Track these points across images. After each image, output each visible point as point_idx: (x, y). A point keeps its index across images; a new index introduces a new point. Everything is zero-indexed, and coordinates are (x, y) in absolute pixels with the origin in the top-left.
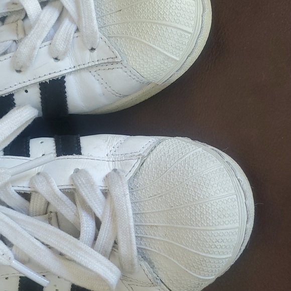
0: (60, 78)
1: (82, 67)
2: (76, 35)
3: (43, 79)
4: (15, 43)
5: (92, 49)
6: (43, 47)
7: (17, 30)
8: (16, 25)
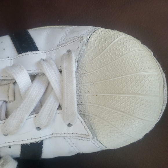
0: (39, 142)
1: (59, 135)
2: (59, 111)
3: (25, 142)
4: (5, 102)
5: (70, 125)
6: (29, 119)
7: (8, 92)
8: (8, 88)
